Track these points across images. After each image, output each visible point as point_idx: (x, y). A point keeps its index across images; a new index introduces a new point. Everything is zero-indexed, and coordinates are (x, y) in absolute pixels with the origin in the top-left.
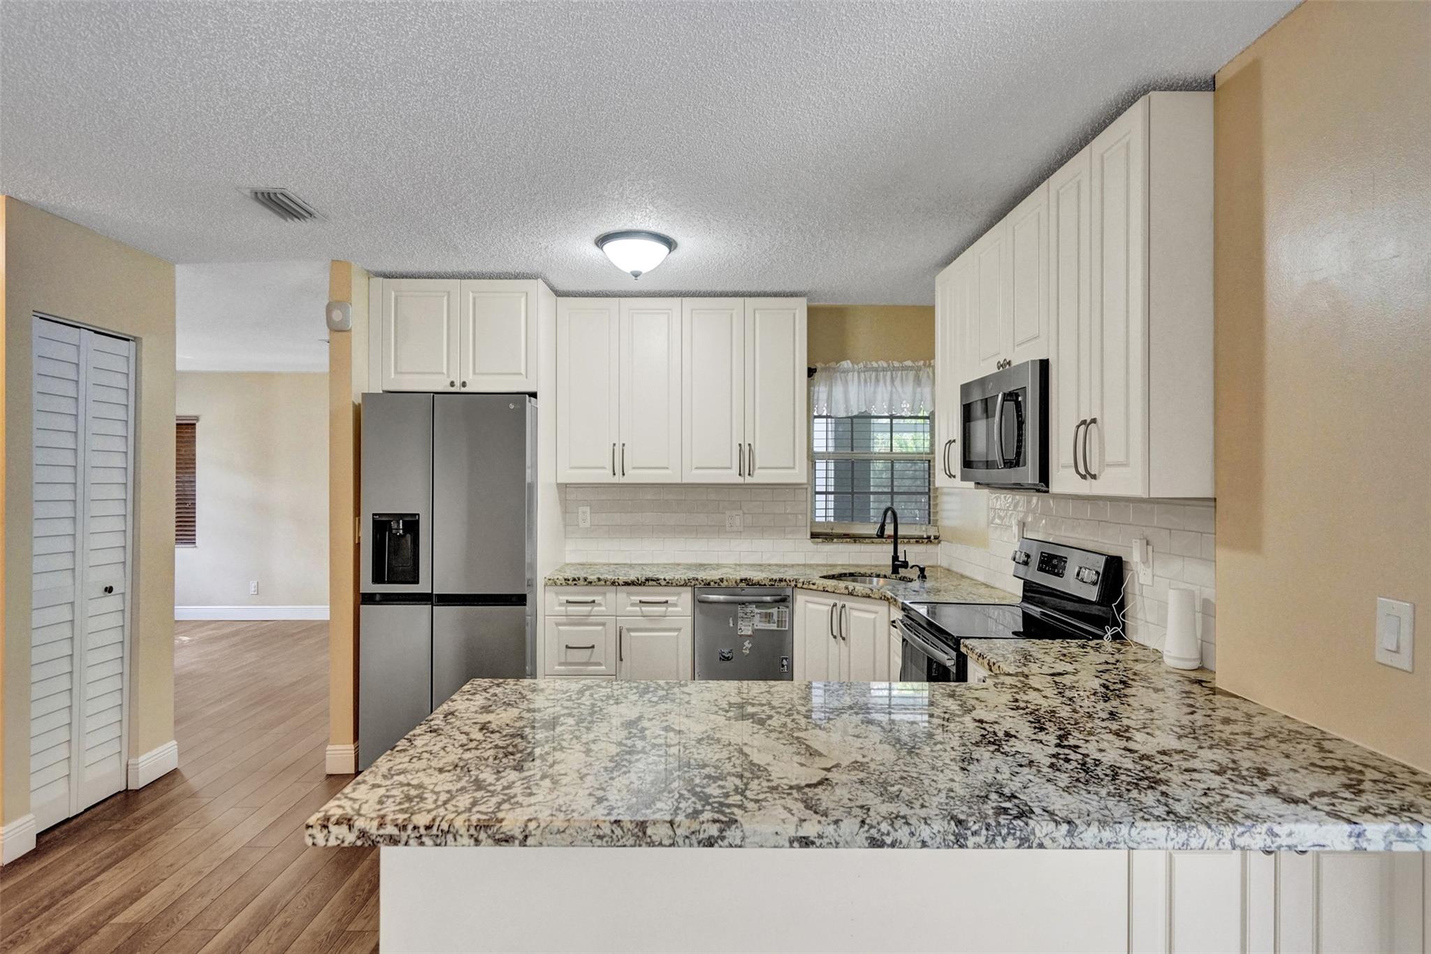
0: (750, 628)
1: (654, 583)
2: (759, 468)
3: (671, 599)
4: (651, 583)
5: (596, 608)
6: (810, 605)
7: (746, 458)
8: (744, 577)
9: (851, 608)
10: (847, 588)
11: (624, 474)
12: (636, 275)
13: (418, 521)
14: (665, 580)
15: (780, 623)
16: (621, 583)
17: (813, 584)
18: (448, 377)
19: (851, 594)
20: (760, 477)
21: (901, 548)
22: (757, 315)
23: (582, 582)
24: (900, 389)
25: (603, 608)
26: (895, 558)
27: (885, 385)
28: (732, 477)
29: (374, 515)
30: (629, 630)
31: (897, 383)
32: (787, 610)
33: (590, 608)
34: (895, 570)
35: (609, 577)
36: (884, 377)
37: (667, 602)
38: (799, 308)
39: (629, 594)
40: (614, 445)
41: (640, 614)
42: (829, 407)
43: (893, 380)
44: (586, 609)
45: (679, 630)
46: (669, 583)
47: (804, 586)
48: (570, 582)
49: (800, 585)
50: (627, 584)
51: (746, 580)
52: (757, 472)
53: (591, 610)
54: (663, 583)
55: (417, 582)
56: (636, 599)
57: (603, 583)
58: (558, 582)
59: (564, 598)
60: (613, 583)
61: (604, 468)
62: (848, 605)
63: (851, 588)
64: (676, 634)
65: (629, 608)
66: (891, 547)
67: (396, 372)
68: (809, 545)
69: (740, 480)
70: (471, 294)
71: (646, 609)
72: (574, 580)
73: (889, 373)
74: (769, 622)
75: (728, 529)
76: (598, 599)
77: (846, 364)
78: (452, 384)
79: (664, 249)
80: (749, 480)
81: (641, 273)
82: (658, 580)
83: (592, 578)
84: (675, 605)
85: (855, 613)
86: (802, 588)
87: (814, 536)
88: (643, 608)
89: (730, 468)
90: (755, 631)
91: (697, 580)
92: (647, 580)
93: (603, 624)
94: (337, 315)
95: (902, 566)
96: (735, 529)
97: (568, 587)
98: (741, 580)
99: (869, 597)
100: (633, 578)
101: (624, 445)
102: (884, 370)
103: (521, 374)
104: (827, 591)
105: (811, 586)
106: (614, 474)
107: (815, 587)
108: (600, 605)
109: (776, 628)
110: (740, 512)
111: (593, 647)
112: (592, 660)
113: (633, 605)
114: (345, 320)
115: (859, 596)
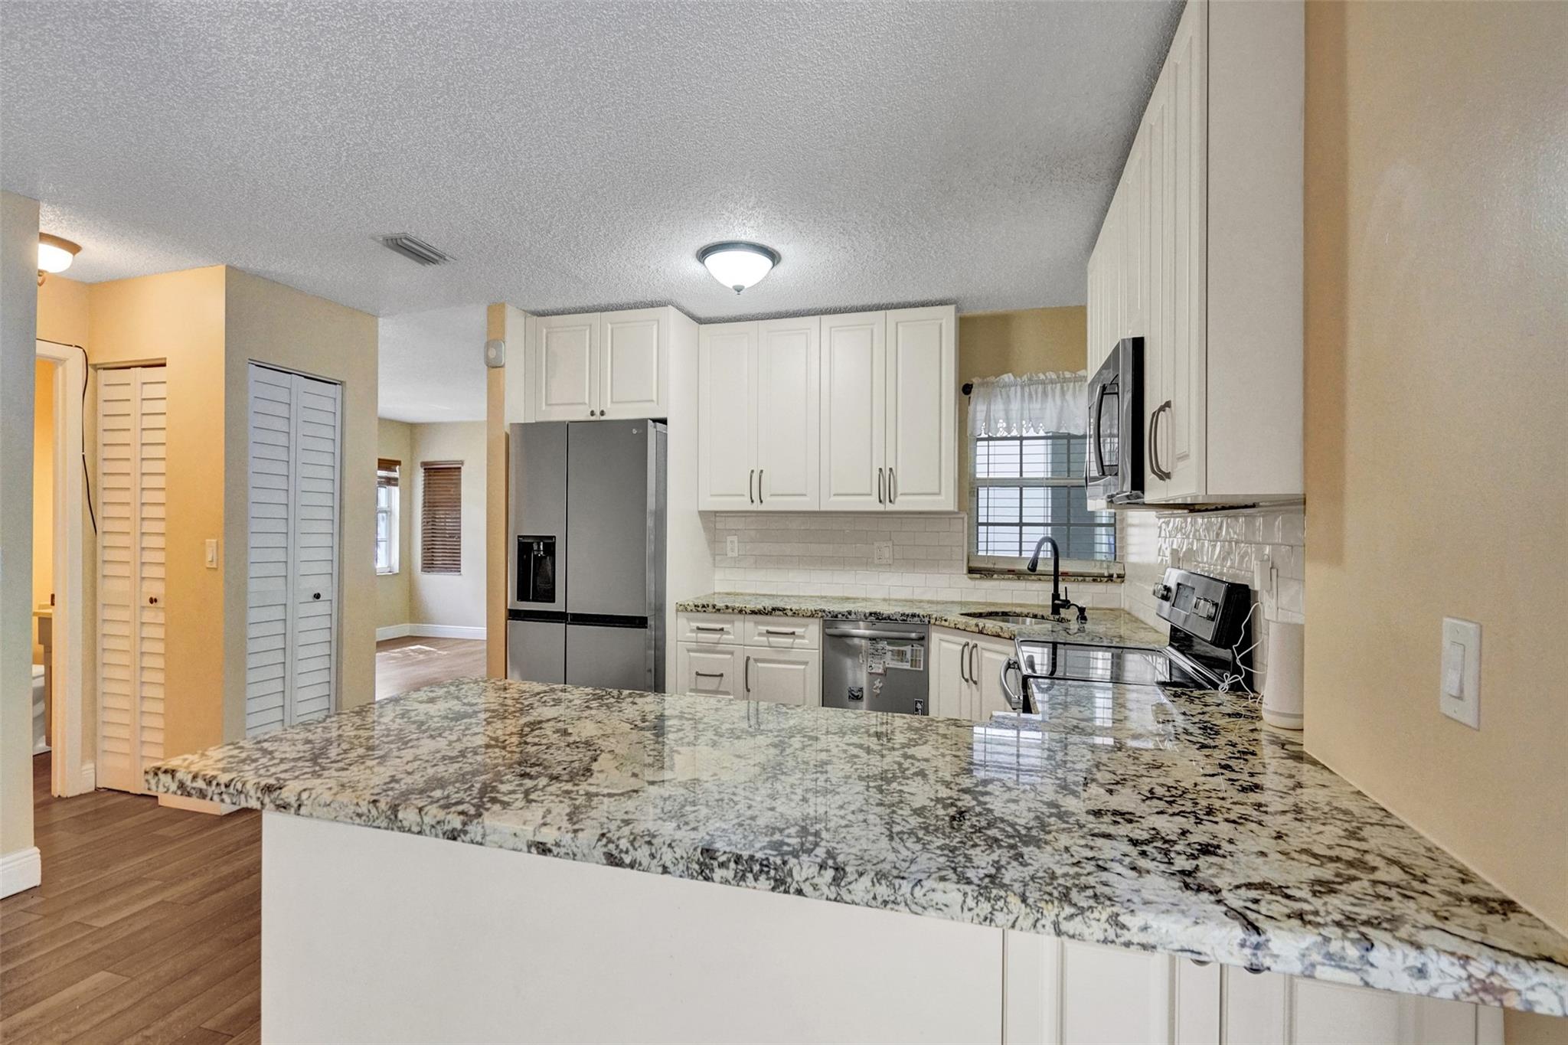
0: (881, 666)
1: (781, 613)
2: (901, 494)
3: (798, 631)
4: (777, 613)
5: (725, 636)
6: (944, 644)
7: (887, 484)
8: (874, 610)
9: (983, 649)
10: (977, 625)
11: (761, 502)
12: (739, 289)
13: (554, 544)
14: (791, 610)
15: (914, 662)
16: (748, 611)
17: (946, 620)
18: (590, 407)
19: (981, 632)
20: (901, 504)
21: (1061, 587)
22: (900, 328)
23: (710, 609)
24: (1071, 403)
25: (731, 637)
26: (1056, 596)
27: (1054, 400)
28: (871, 504)
29: (519, 536)
30: (756, 660)
31: (1069, 397)
32: (922, 649)
33: (719, 636)
34: (1056, 610)
35: (737, 605)
36: (1053, 390)
37: (793, 633)
38: (947, 317)
39: (757, 623)
40: (752, 471)
41: (767, 644)
42: (988, 429)
43: (1063, 393)
44: (715, 636)
45: (806, 663)
46: (795, 614)
47: (937, 623)
48: (699, 609)
49: (933, 622)
50: (753, 612)
51: (875, 613)
52: (899, 498)
53: (720, 638)
54: (790, 613)
55: (554, 601)
56: (763, 629)
57: (730, 610)
58: (689, 608)
59: (695, 625)
60: (741, 611)
61: (743, 495)
62: (981, 644)
63: (981, 625)
64: (803, 667)
65: (756, 638)
66: (1051, 586)
67: (547, 404)
68: (964, 580)
69: (880, 508)
70: (609, 326)
71: (773, 639)
72: (704, 606)
73: (1059, 385)
74: (902, 661)
75: (876, 561)
76: (726, 627)
77: (1008, 378)
78: (592, 413)
79: (767, 262)
80: (889, 507)
81: (743, 287)
82: (784, 610)
83: (720, 605)
84: (802, 637)
85: (987, 654)
86: (935, 625)
87: (971, 571)
88: (770, 639)
89: (870, 495)
90: (886, 670)
91: (824, 611)
92: (774, 609)
93: (732, 653)
94: (492, 353)
95: (1063, 606)
96: (884, 562)
97: (698, 614)
98: (871, 614)
99: (999, 636)
100: (760, 607)
101: (762, 471)
102: (1052, 382)
103: (652, 401)
104: (959, 628)
105: (943, 623)
106: (752, 501)
107: (947, 624)
108: (728, 633)
109: (909, 668)
110: (890, 544)
111: (721, 675)
112: (720, 689)
113: (760, 634)
114: (498, 357)
115: (987, 634)
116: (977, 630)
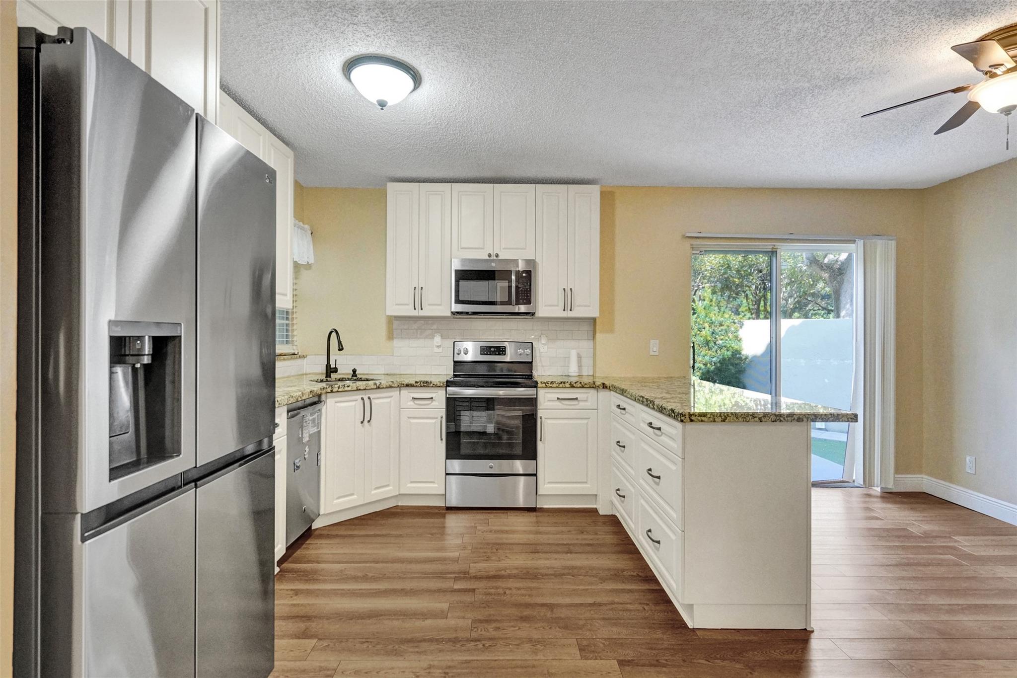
0: (308, 435)
6: (338, 404)
9: (373, 399)
10: (375, 384)
12: (382, 104)
15: (318, 425)
17: (348, 386)
19: (378, 388)
26: (328, 365)
32: (320, 413)
34: (328, 375)
38: (291, 161)
46: (279, 405)
47: (340, 390)
49: (335, 390)
62: (372, 396)
74: (314, 426)
86: (337, 392)
95: (333, 372)
99: (391, 387)
104: (360, 389)
105: (347, 389)
107: (349, 389)
109: (316, 430)
115: (383, 388)
116: (375, 387)
